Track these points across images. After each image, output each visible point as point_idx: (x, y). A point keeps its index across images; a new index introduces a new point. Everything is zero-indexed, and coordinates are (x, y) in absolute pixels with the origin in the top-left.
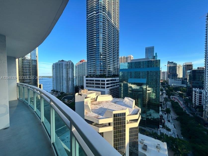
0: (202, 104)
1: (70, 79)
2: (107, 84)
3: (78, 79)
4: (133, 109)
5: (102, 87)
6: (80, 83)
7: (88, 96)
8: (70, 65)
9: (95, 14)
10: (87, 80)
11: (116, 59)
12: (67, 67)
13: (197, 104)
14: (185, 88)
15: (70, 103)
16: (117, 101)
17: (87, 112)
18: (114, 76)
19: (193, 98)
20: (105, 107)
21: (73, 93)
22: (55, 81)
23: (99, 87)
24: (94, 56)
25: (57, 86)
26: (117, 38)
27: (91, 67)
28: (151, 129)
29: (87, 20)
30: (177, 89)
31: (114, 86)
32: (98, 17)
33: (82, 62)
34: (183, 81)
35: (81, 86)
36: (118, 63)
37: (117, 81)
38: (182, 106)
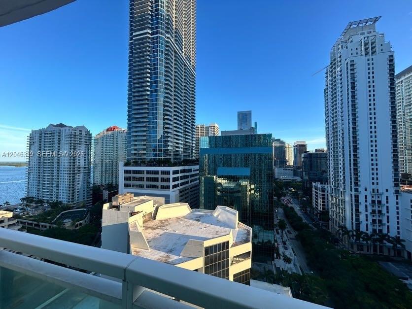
0: (326, 207)
1: (79, 168)
2: (175, 179)
3: (99, 168)
4: (237, 229)
5: (163, 187)
6: (104, 177)
7: (137, 209)
8: (80, 137)
9: (149, 33)
10: (126, 172)
11: (189, 129)
12: (73, 142)
13: (320, 208)
14: (300, 182)
15: (77, 228)
16: (201, 216)
17: (138, 249)
18: (187, 162)
19: (314, 198)
20: (177, 232)
21: (87, 203)
22: (34, 175)
23: (156, 187)
24: (146, 120)
25: (40, 187)
26: (192, 88)
27: (136, 143)
28: (260, 265)
29: (131, 44)
30: (288, 184)
31: (187, 182)
32: (155, 41)
33: (111, 130)
34: (295, 170)
35: (108, 184)
36: (193, 137)
37: (193, 173)
38: (299, 213)
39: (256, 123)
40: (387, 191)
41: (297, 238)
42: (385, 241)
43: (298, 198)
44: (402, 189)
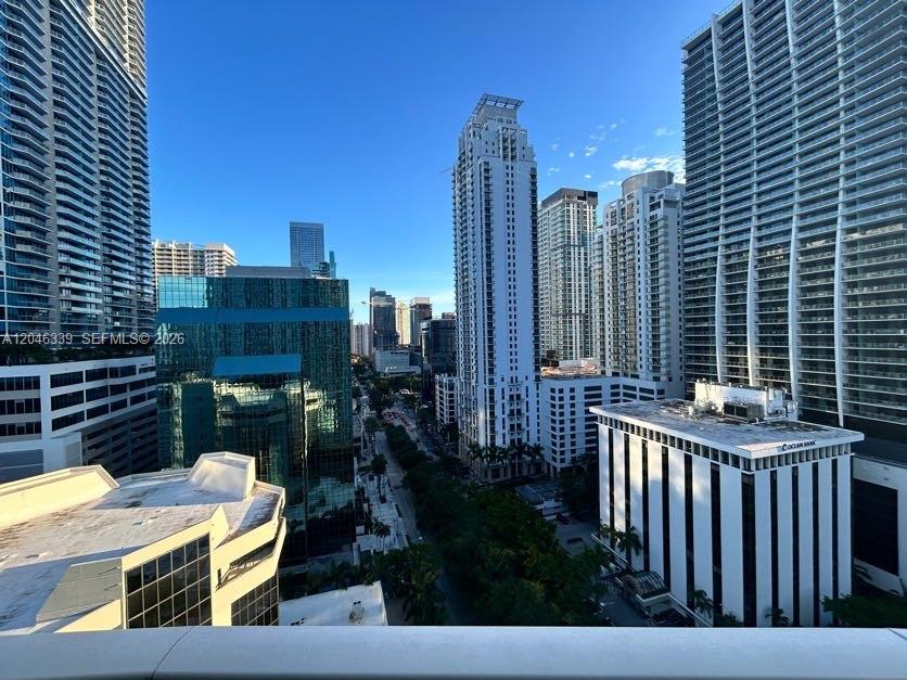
0: (455, 416)
2: (61, 402)
4: (249, 499)
13: (446, 419)
14: (418, 376)
16: (145, 492)
19: (438, 403)
28: (326, 558)
30: (398, 382)
31: (119, 405)
34: (413, 354)
37: (139, 377)
38: (414, 436)
39: (332, 254)
40: (527, 378)
41: (406, 483)
42: (524, 456)
43: (413, 407)
44: (543, 374)
